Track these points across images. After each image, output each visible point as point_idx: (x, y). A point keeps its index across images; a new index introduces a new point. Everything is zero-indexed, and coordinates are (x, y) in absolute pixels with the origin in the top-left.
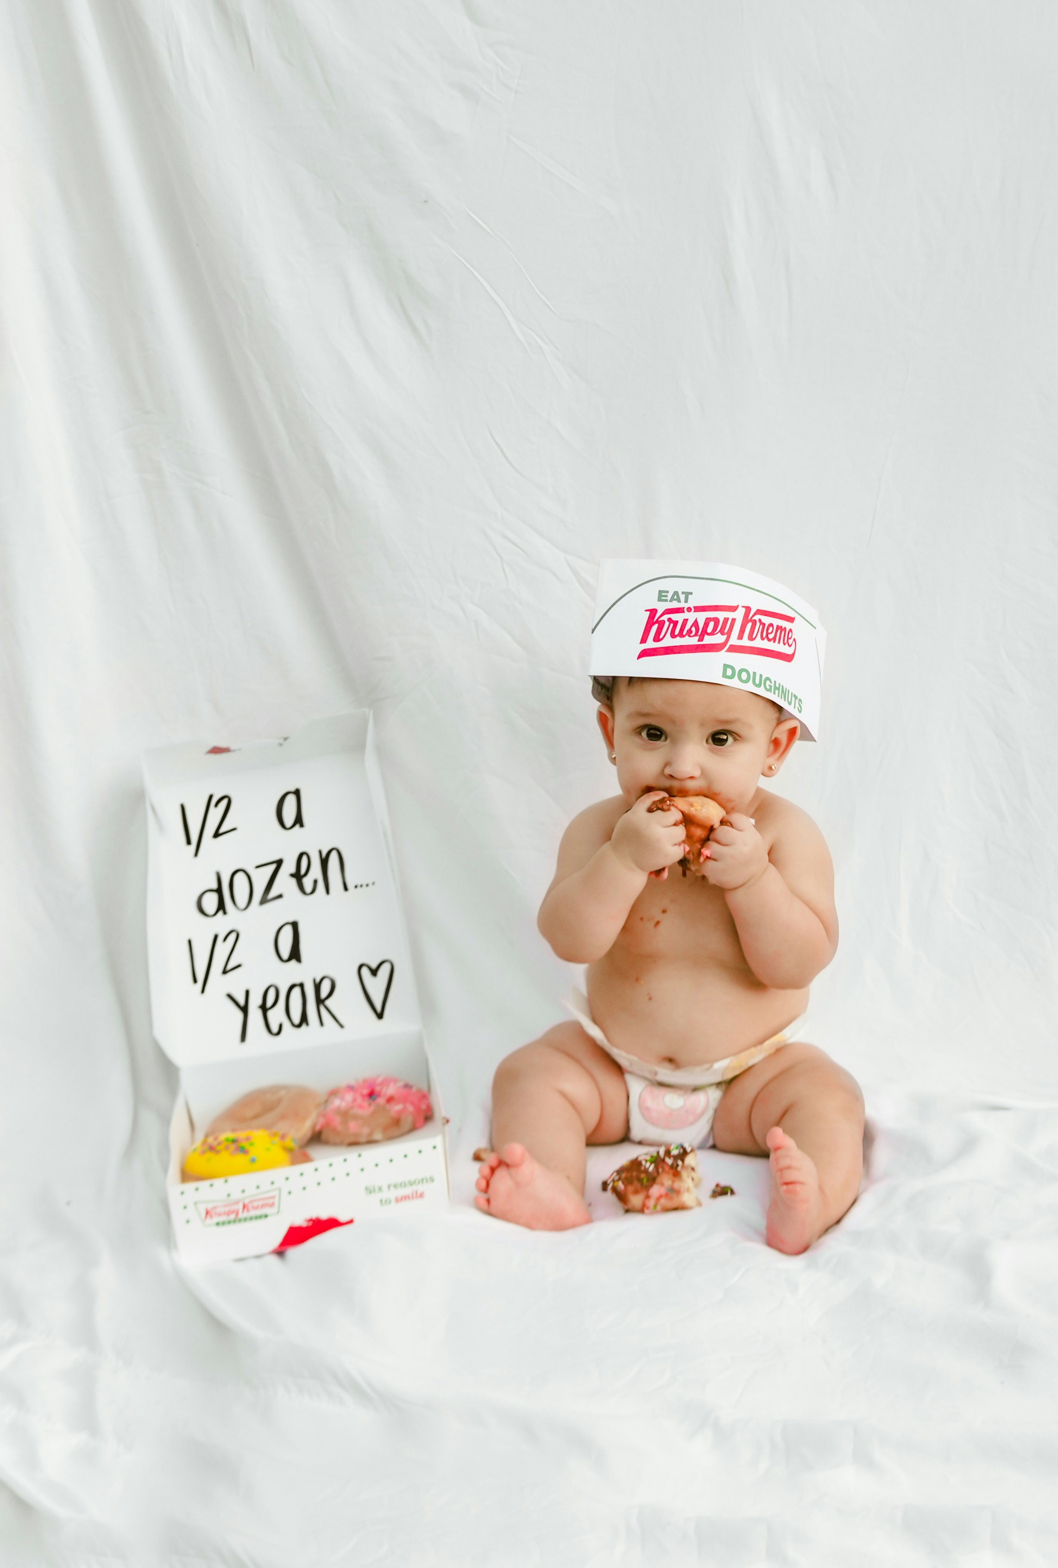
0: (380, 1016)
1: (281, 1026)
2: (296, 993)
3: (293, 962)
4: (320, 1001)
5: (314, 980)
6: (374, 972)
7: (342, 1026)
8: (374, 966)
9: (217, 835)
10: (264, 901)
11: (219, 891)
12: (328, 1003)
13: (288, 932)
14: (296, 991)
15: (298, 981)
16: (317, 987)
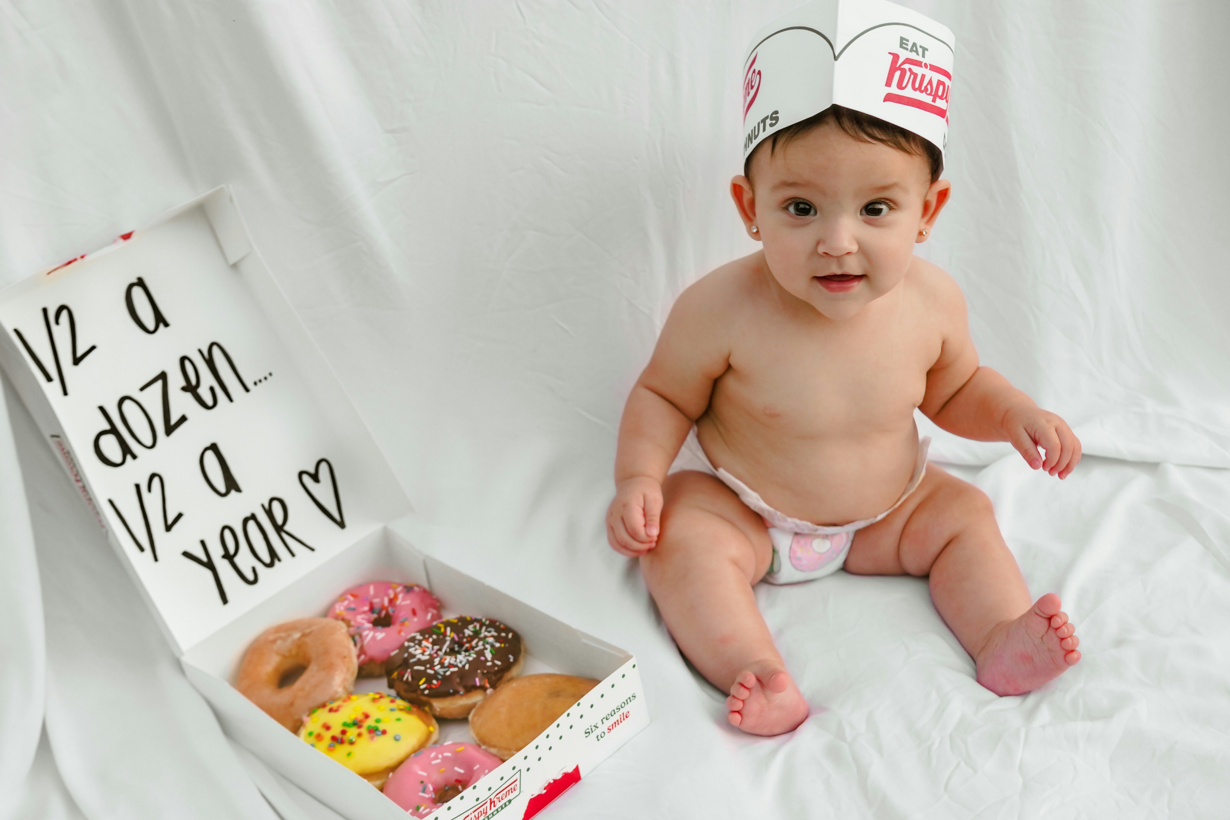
0: (342, 524)
1: (254, 570)
2: (252, 526)
3: (233, 493)
4: (279, 529)
5: (263, 506)
6: (315, 477)
7: (312, 550)
8: (312, 470)
9: (77, 361)
10: (169, 429)
11: (113, 430)
12: (287, 528)
13: (210, 458)
14: (251, 525)
15: (248, 514)
16: (269, 513)
